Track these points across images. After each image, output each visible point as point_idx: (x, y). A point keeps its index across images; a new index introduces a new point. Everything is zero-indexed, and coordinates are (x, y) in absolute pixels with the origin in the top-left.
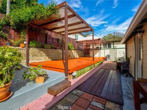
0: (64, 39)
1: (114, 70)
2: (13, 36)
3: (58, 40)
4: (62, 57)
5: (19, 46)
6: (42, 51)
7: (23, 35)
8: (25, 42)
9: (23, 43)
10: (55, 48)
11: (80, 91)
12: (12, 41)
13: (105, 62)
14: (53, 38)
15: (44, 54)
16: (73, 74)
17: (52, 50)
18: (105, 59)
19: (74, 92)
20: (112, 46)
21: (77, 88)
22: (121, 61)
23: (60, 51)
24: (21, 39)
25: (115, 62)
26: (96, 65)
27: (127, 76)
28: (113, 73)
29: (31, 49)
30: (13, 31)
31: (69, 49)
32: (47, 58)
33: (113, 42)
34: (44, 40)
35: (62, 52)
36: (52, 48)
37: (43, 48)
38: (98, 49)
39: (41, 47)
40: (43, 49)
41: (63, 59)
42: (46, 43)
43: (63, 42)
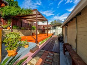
0: (32, 24)
1: (57, 40)
2: (3, 23)
3: (28, 24)
4: (30, 34)
5: (6, 29)
6: (20, 31)
7: (9, 22)
8: (10, 26)
9: (9, 27)
10: (27, 29)
11: (43, 50)
12: (3, 26)
13: (53, 36)
14: (25, 23)
15: (21, 33)
16: (39, 43)
18: (53, 34)
19: (41, 51)
20: (56, 28)
21: (42, 49)
22: (60, 36)
23: (30, 30)
24: (8, 25)
25: (57, 36)
26: (49, 38)
27: (62, 43)
28: (56, 42)
29: (14, 30)
30: (3, 20)
31: (34, 29)
32: (22, 35)
33: (57, 26)
34: (20, 24)
36: (25, 29)
37: (20, 29)
38: (49, 29)
39: (19, 29)
42: (22, 26)
43: (31, 26)
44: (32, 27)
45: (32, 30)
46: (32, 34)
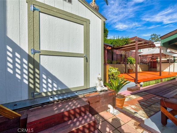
0: (127, 54)
3: (121, 55)
4: (125, 71)
6: (111, 66)
10: (119, 63)
11: (147, 93)
14: (117, 55)
16: (140, 84)
17: (117, 65)
23: (123, 65)
26: (164, 80)
31: (131, 63)
34: (111, 57)
35: (125, 67)
36: (117, 63)
37: (111, 63)
40: (112, 65)
41: (126, 72)
42: (113, 60)
43: (126, 57)
44: (127, 60)
45: (128, 64)
46: (127, 70)
